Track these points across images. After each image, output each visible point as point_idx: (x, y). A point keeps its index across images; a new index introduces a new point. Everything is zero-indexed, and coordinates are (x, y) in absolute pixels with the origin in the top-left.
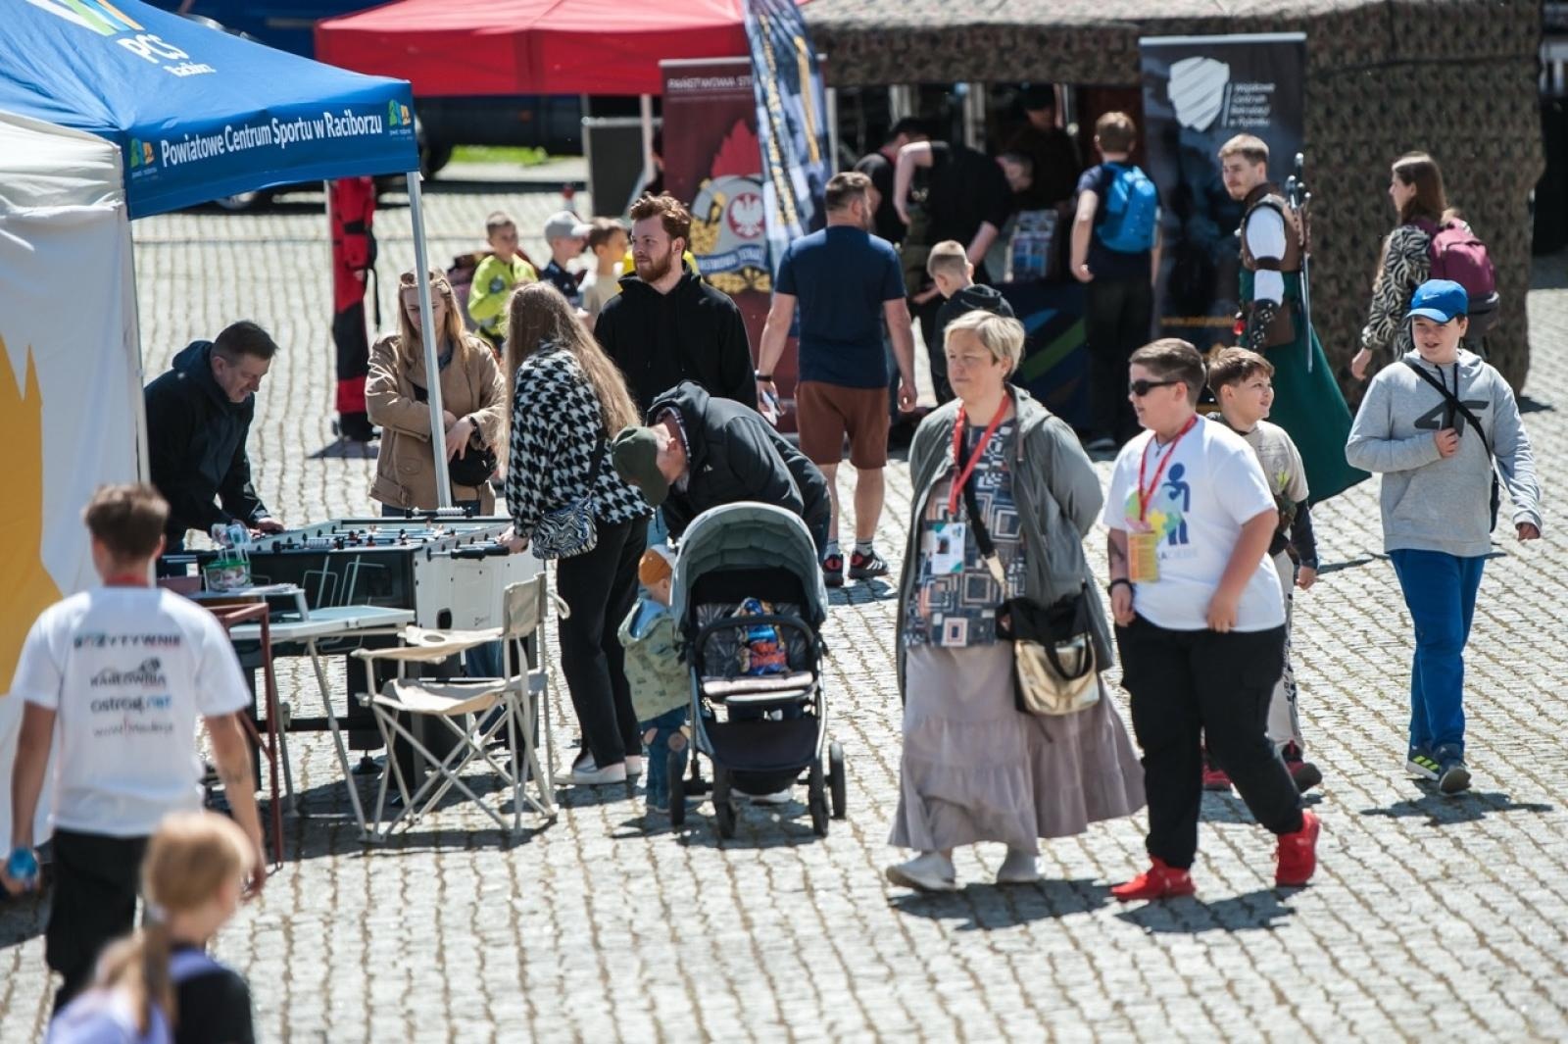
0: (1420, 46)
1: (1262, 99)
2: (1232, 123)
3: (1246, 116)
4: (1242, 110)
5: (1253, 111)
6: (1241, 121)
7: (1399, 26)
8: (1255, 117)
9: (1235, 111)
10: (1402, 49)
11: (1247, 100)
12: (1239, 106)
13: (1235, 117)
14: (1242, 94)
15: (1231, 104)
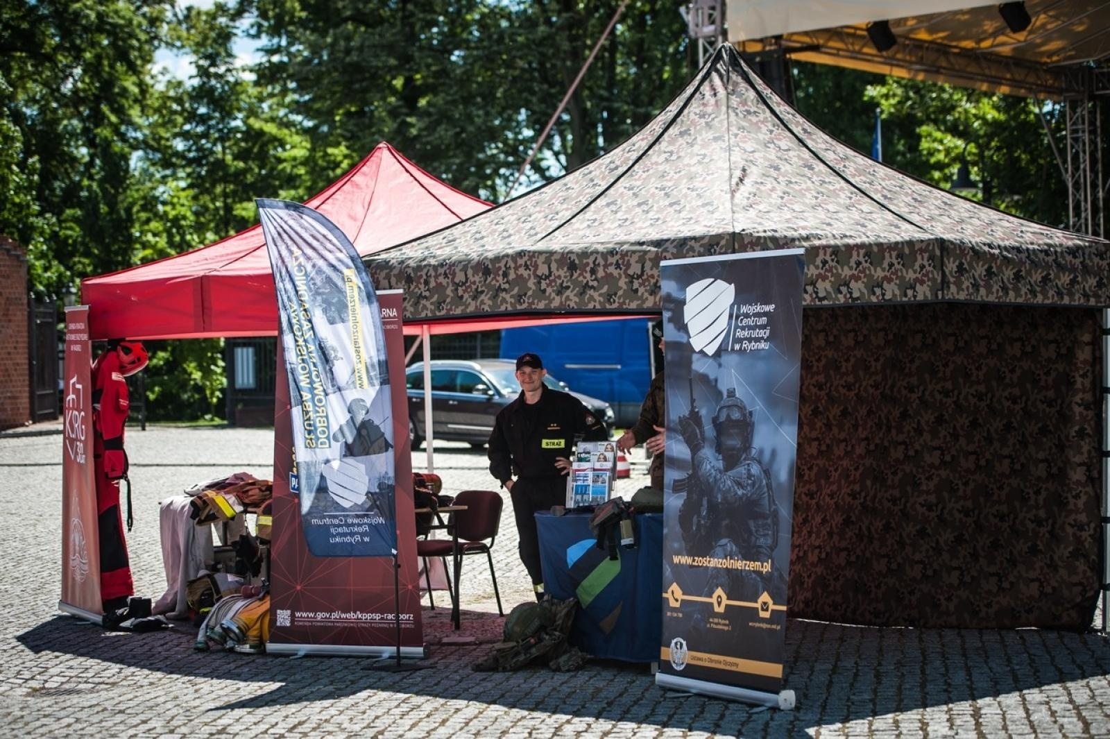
0: (976, 286)
1: (764, 320)
2: (737, 347)
3: (750, 340)
4: (746, 333)
5: (755, 334)
6: (745, 344)
7: (951, 266)
8: (758, 340)
9: (740, 334)
10: (953, 288)
11: (750, 321)
12: (743, 328)
13: (740, 341)
14: (747, 316)
15: (737, 327)
